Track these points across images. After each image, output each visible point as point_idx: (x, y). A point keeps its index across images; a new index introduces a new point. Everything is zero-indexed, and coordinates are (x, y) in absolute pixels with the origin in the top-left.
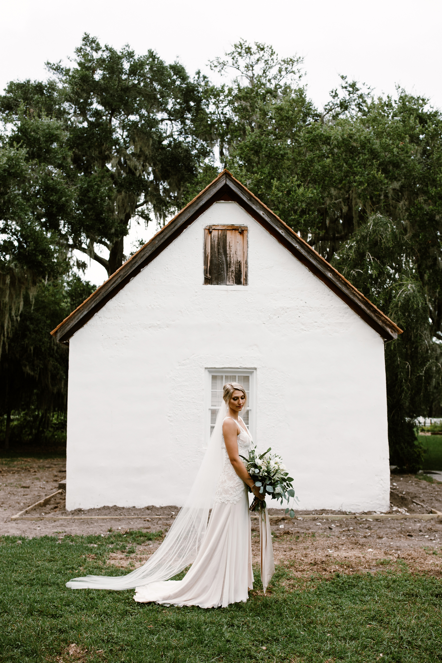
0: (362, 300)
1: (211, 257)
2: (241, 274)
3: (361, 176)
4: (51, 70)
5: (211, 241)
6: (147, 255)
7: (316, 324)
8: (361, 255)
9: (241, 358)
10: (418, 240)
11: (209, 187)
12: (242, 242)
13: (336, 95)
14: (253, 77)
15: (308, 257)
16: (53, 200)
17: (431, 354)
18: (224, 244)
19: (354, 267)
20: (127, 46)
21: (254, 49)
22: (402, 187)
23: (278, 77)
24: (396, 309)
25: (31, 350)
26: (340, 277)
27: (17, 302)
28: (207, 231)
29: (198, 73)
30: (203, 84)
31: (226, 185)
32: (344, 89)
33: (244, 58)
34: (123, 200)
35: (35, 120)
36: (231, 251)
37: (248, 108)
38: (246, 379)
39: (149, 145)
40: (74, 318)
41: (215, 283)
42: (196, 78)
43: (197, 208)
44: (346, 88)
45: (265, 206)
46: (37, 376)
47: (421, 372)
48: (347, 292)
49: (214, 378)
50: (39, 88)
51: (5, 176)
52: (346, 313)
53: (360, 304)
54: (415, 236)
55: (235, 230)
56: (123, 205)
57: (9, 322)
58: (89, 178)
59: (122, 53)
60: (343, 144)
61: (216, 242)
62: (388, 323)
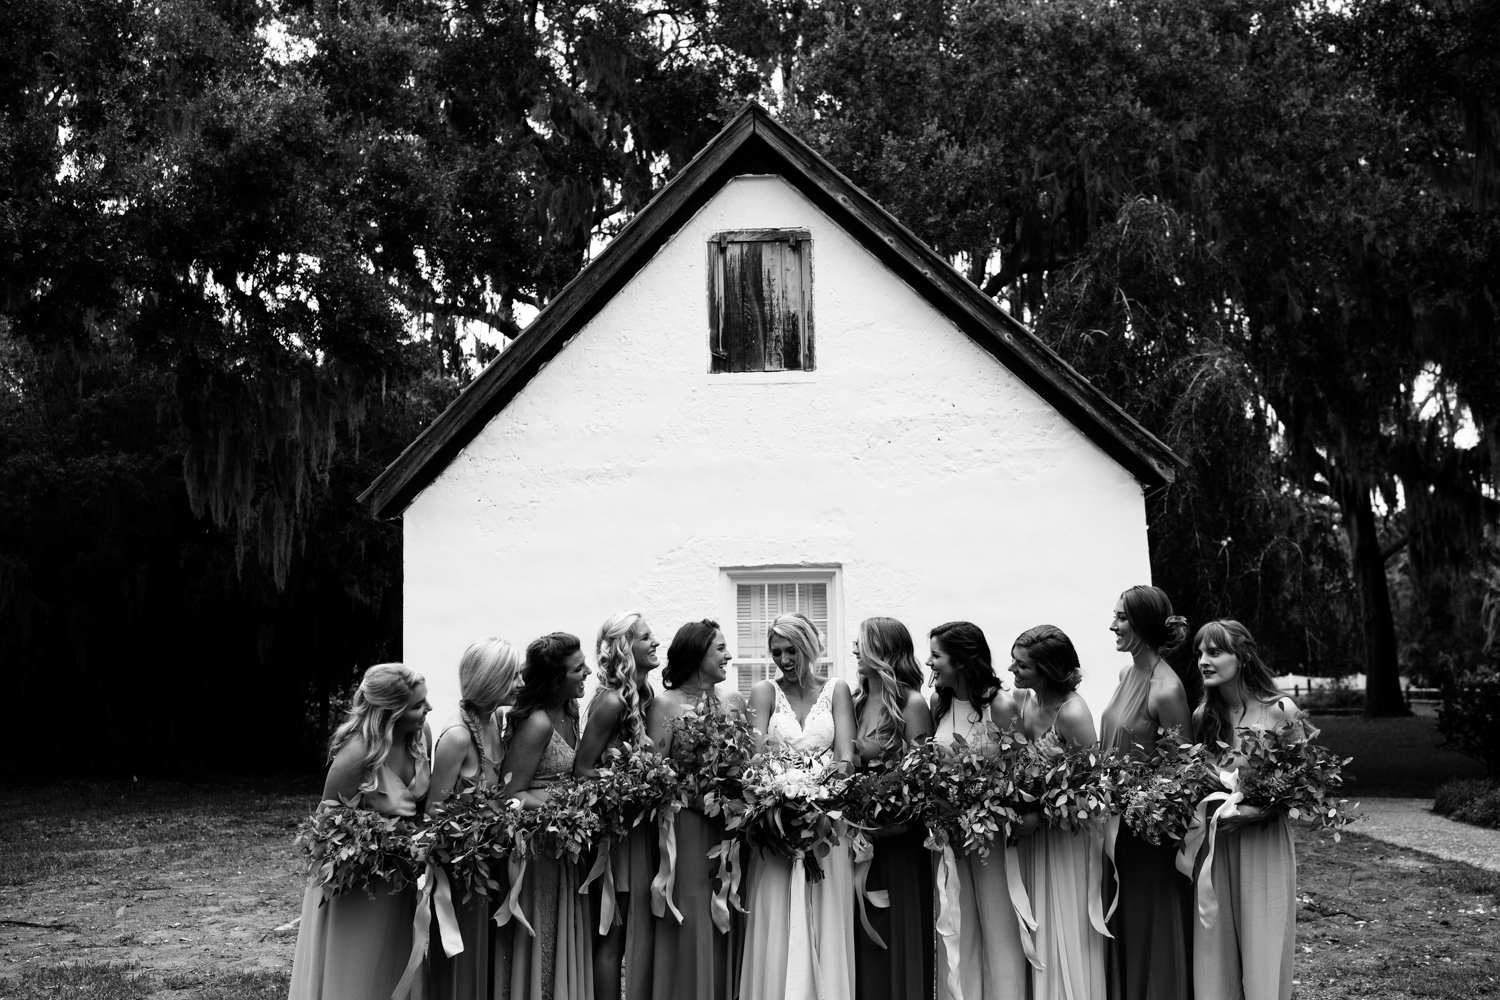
0: (1087, 392)
1: (727, 307)
2: (798, 344)
3: (1095, 115)
5: (725, 271)
7: (978, 454)
8: (1102, 295)
10: (1240, 256)
11: (715, 143)
12: (798, 270)
16: (397, 200)
17: (1275, 520)
18: (755, 275)
19: (1086, 324)
22: (1203, 135)
24: (1185, 417)
26: (1032, 341)
27: (321, 438)
28: (714, 248)
31: (754, 136)
36: (772, 291)
38: (818, 592)
40: (411, 461)
41: (737, 367)
43: (688, 193)
45: (848, 181)
47: (1255, 565)
48: (1049, 375)
49: (743, 591)
51: (279, 152)
52: (1050, 427)
53: (1081, 403)
54: (1234, 247)
55: (781, 241)
56: (567, 210)
60: (1052, 42)
61: (737, 271)
62: (1150, 445)
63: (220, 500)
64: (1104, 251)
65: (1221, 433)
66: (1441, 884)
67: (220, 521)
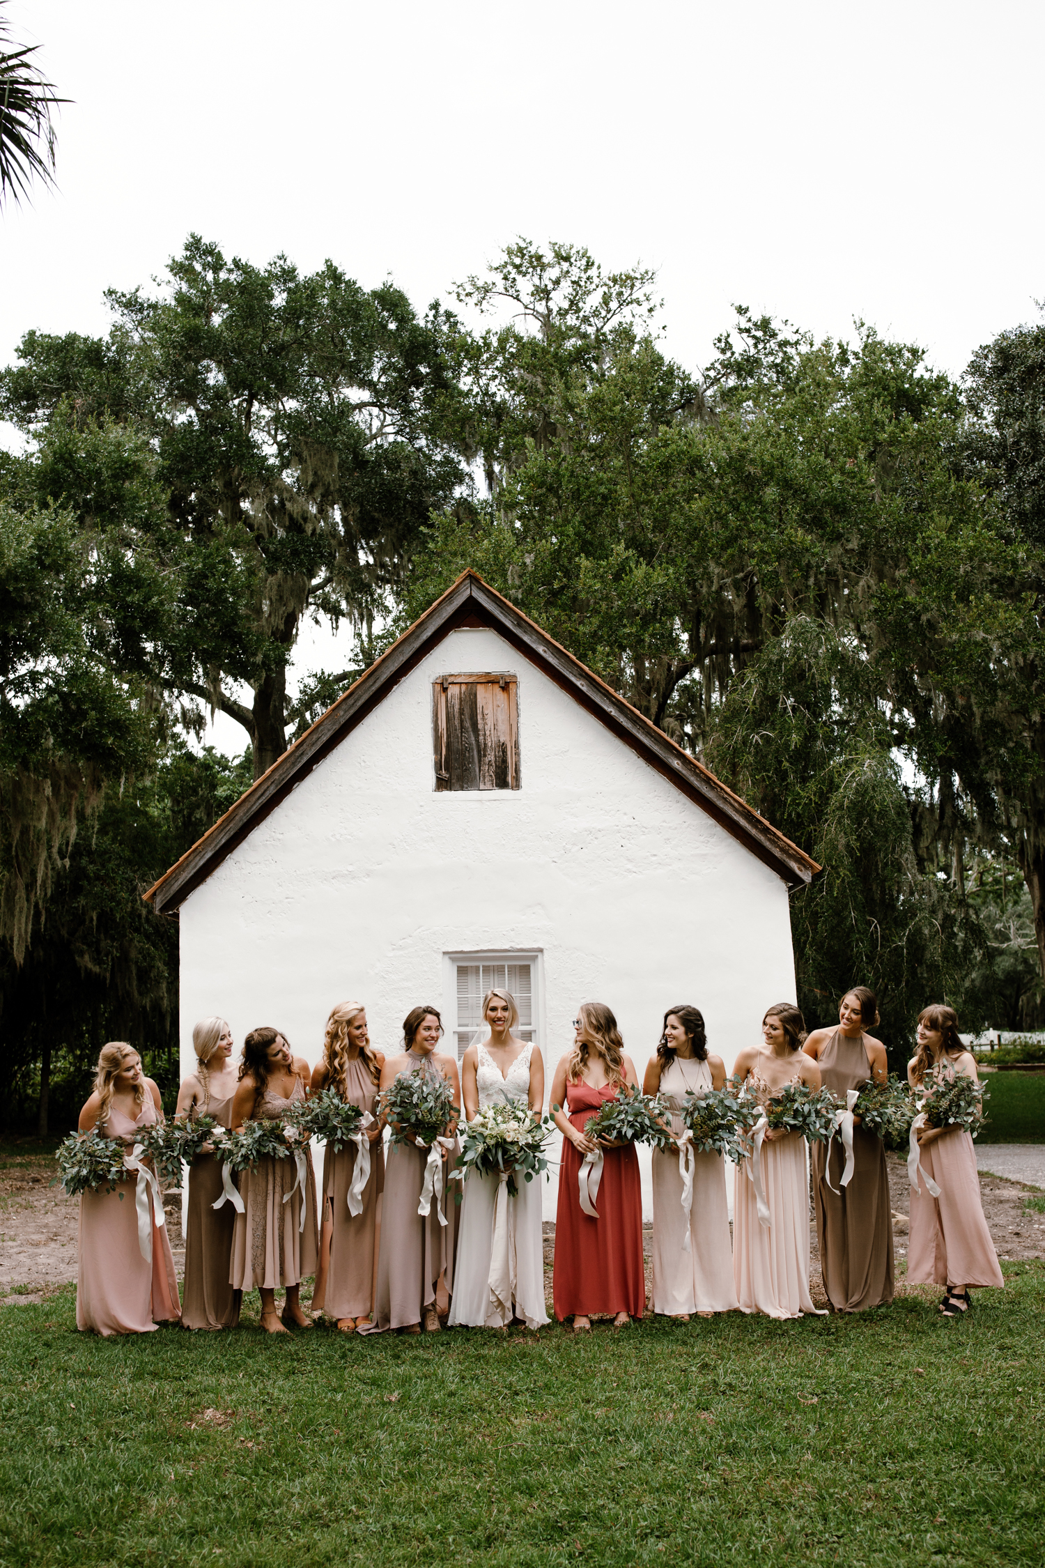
0: (742, 809)
1: (449, 737)
2: (506, 767)
3: (764, 540)
4: (117, 306)
5: (447, 707)
6: (324, 739)
7: (654, 858)
8: (770, 702)
9: (512, 930)
10: (889, 663)
11: (439, 604)
12: (506, 706)
13: (729, 346)
14: (548, 316)
15: (634, 731)
16: (133, 602)
18: (472, 711)
19: (758, 722)
20: (282, 257)
21: (549, 257)
22: (864, 546)
23: (604, 313)
24: (839, 812)
25: (92, 920)
26: (697, 767)
28: (438, 688)
29: (435, 306)
30: (445, 328)
31: (471, 598)
32: (745, 335)
33: (528, 276)
34: (279, 586)
35: (91, 433)
36: (485, 724)
37: (540, 386)
38: (524, 972)
39: (332, 466)
40: (188, 865)
41: (457, 786)
42: (431, 318)
43: (417, 644)
44: (748, 331)
45: (548, 636)
46: (108, 975)
47: (901, 940)
48: (710, 795)
49: (462, 971)
50: (93, 353)
52: (714, 836)
53: (736, 817)
55: (493, 682)
56: (281, 597)
57: (46, 867)
58: (207, 547)
59: (269, 272)
60: (728, 470)
61: (457, 707)
62: (791, 852)
64: (771, 663)
65: (871, 823)
66: (1029, 1207)
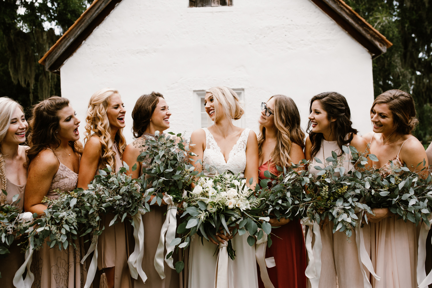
0: (350, 13)
7: (302, 42)
9: (229, 79)
40: (61, 45)
41: (200, 5)
48: (334, 6)
62: (377, 36)
63: (23, 77)
67: (23, 85)
